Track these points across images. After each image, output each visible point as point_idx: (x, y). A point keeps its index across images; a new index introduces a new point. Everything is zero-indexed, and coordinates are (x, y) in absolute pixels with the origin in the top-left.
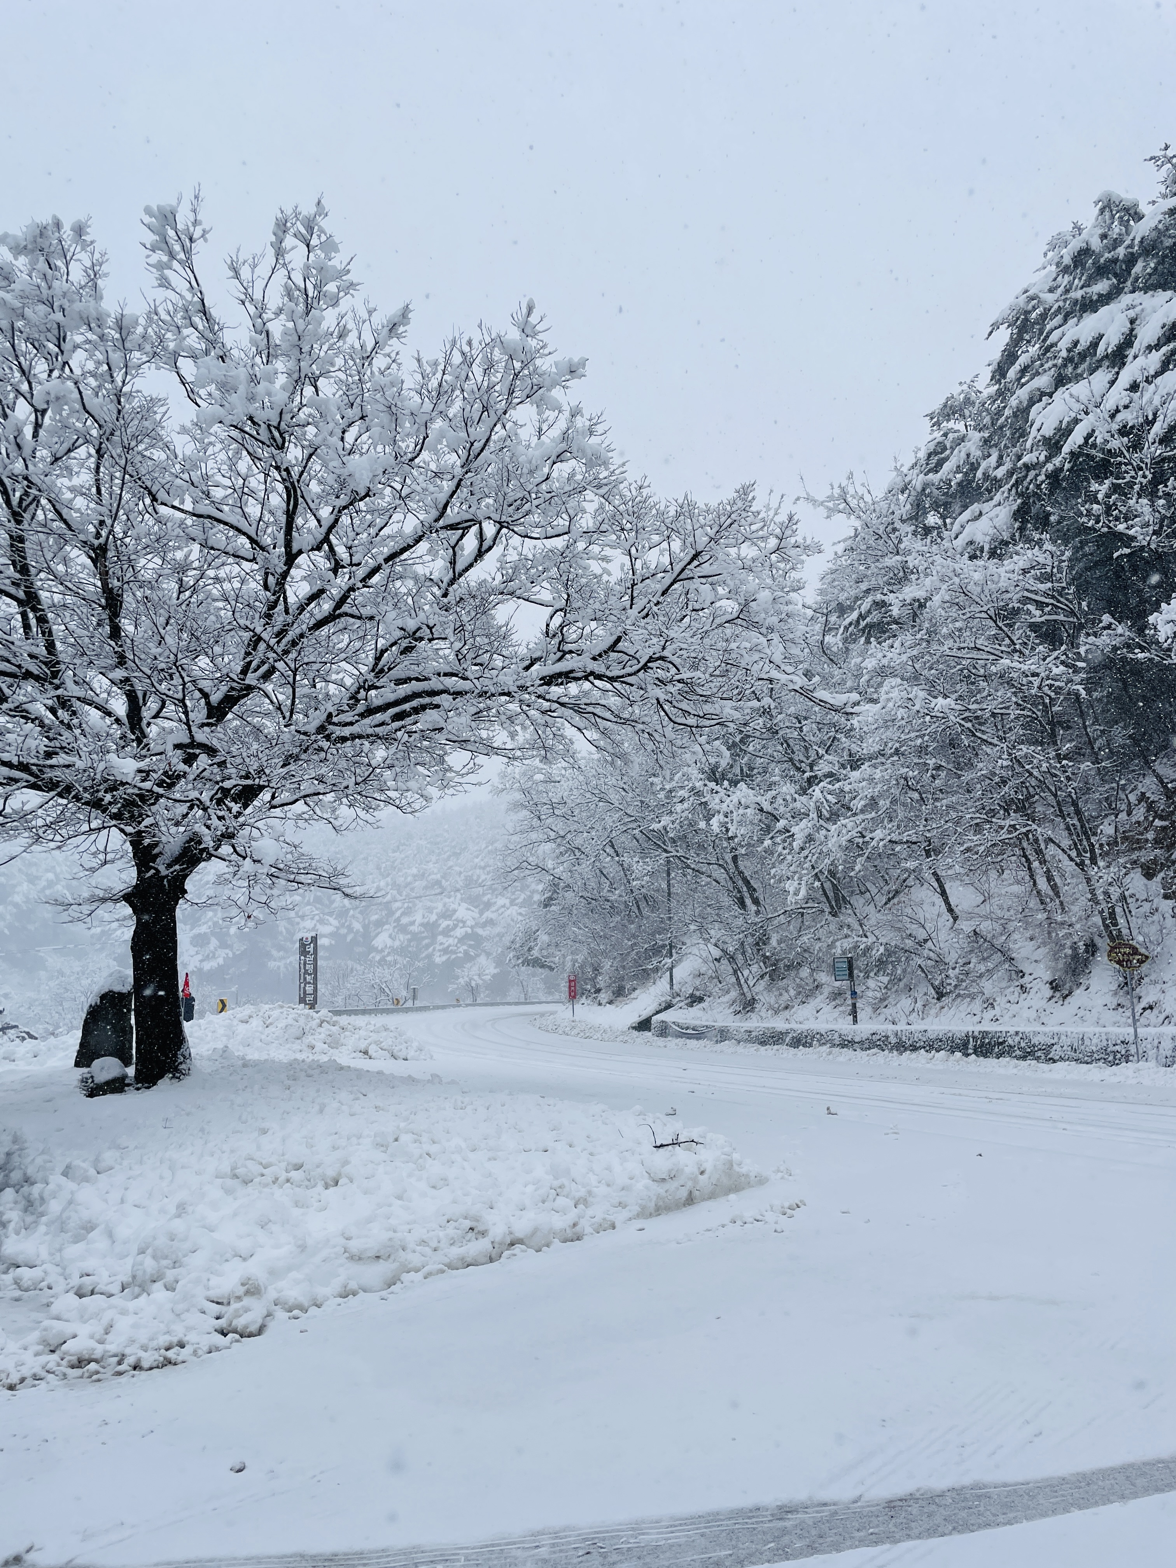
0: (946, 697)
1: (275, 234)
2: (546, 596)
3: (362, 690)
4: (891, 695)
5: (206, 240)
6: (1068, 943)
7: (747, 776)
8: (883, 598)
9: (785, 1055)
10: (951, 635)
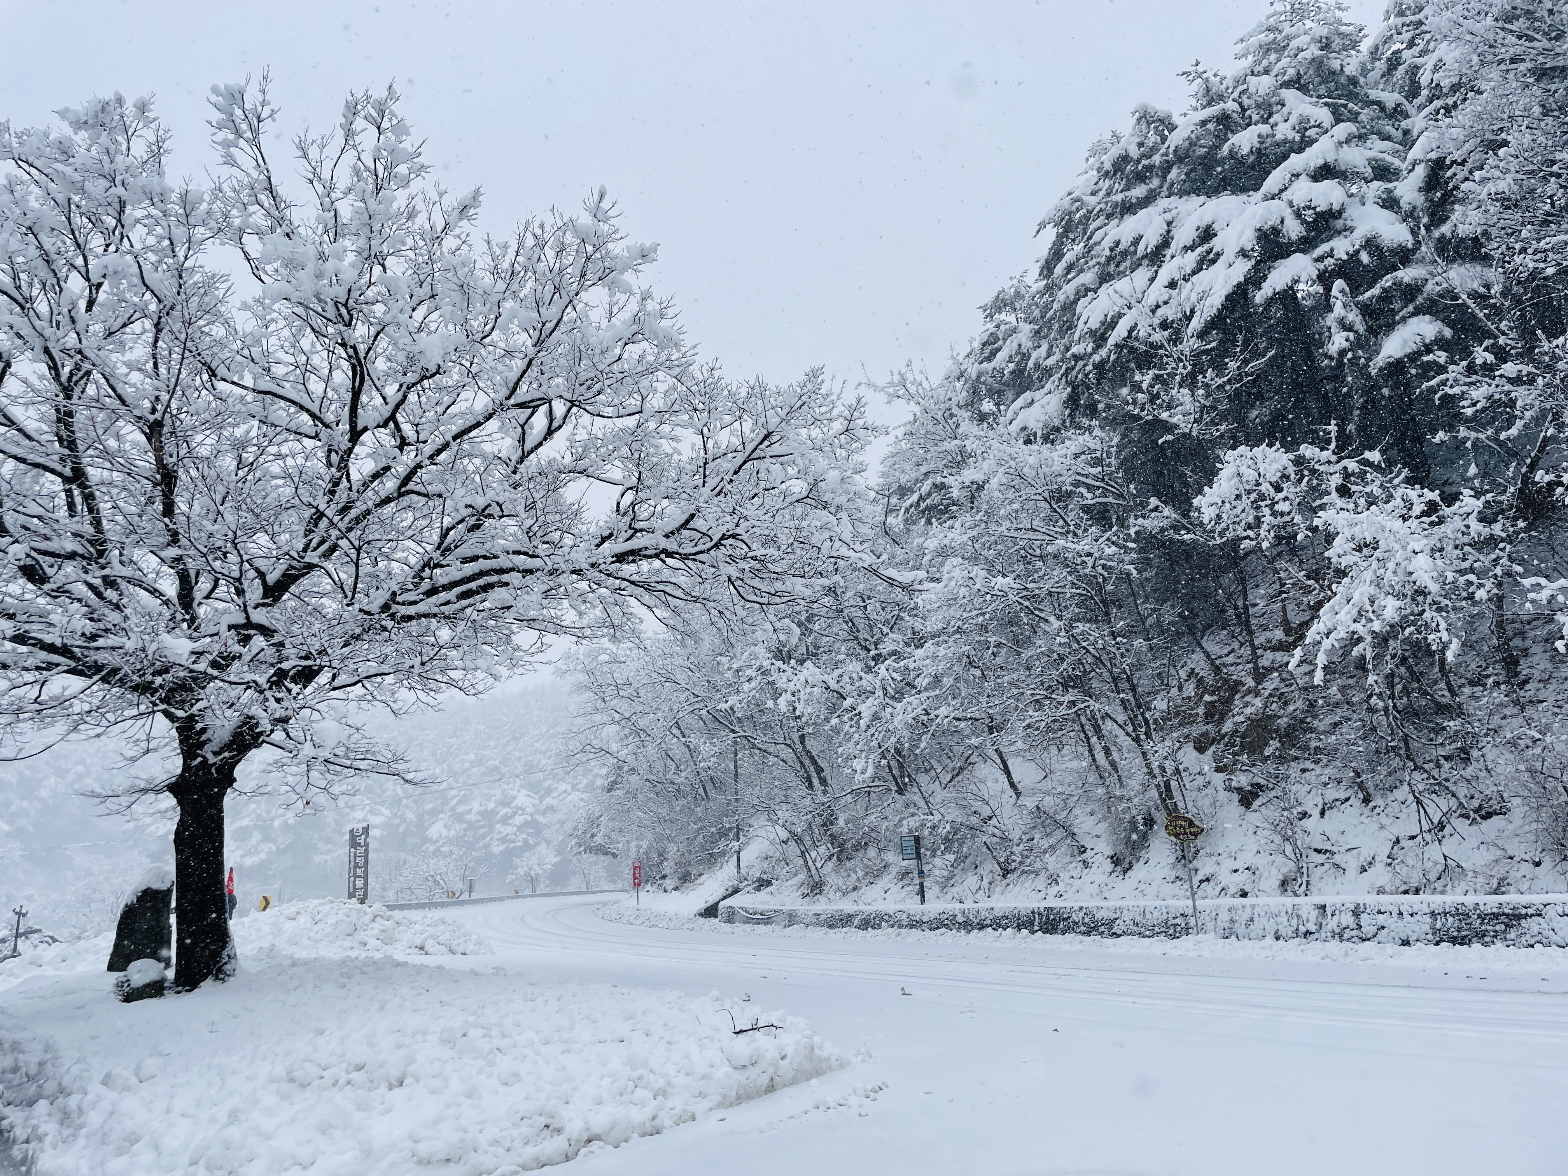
0: (1004, 576)
1: (345, 116)
2: (616, 474)
3: (426, 569)
4: (952, 574)
5: (274, 120)
6: (1128, 817)
7: (812, 654)
8: (943, 480)
9: (854, 938)
10: (1007, 517)
